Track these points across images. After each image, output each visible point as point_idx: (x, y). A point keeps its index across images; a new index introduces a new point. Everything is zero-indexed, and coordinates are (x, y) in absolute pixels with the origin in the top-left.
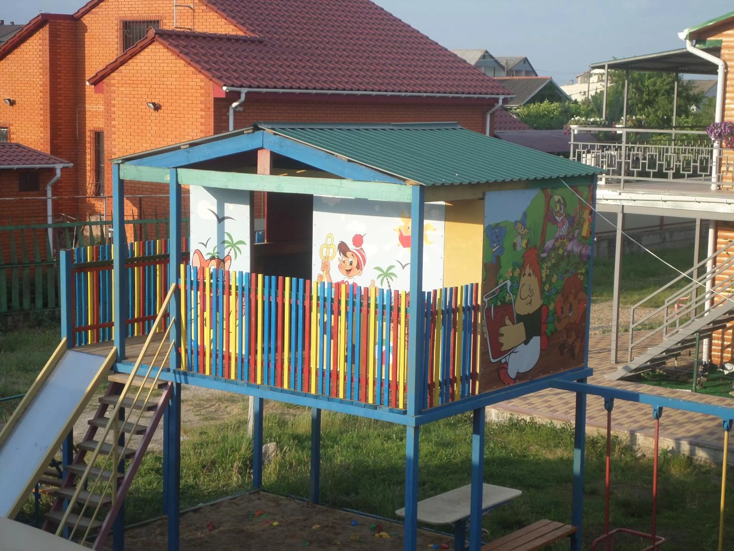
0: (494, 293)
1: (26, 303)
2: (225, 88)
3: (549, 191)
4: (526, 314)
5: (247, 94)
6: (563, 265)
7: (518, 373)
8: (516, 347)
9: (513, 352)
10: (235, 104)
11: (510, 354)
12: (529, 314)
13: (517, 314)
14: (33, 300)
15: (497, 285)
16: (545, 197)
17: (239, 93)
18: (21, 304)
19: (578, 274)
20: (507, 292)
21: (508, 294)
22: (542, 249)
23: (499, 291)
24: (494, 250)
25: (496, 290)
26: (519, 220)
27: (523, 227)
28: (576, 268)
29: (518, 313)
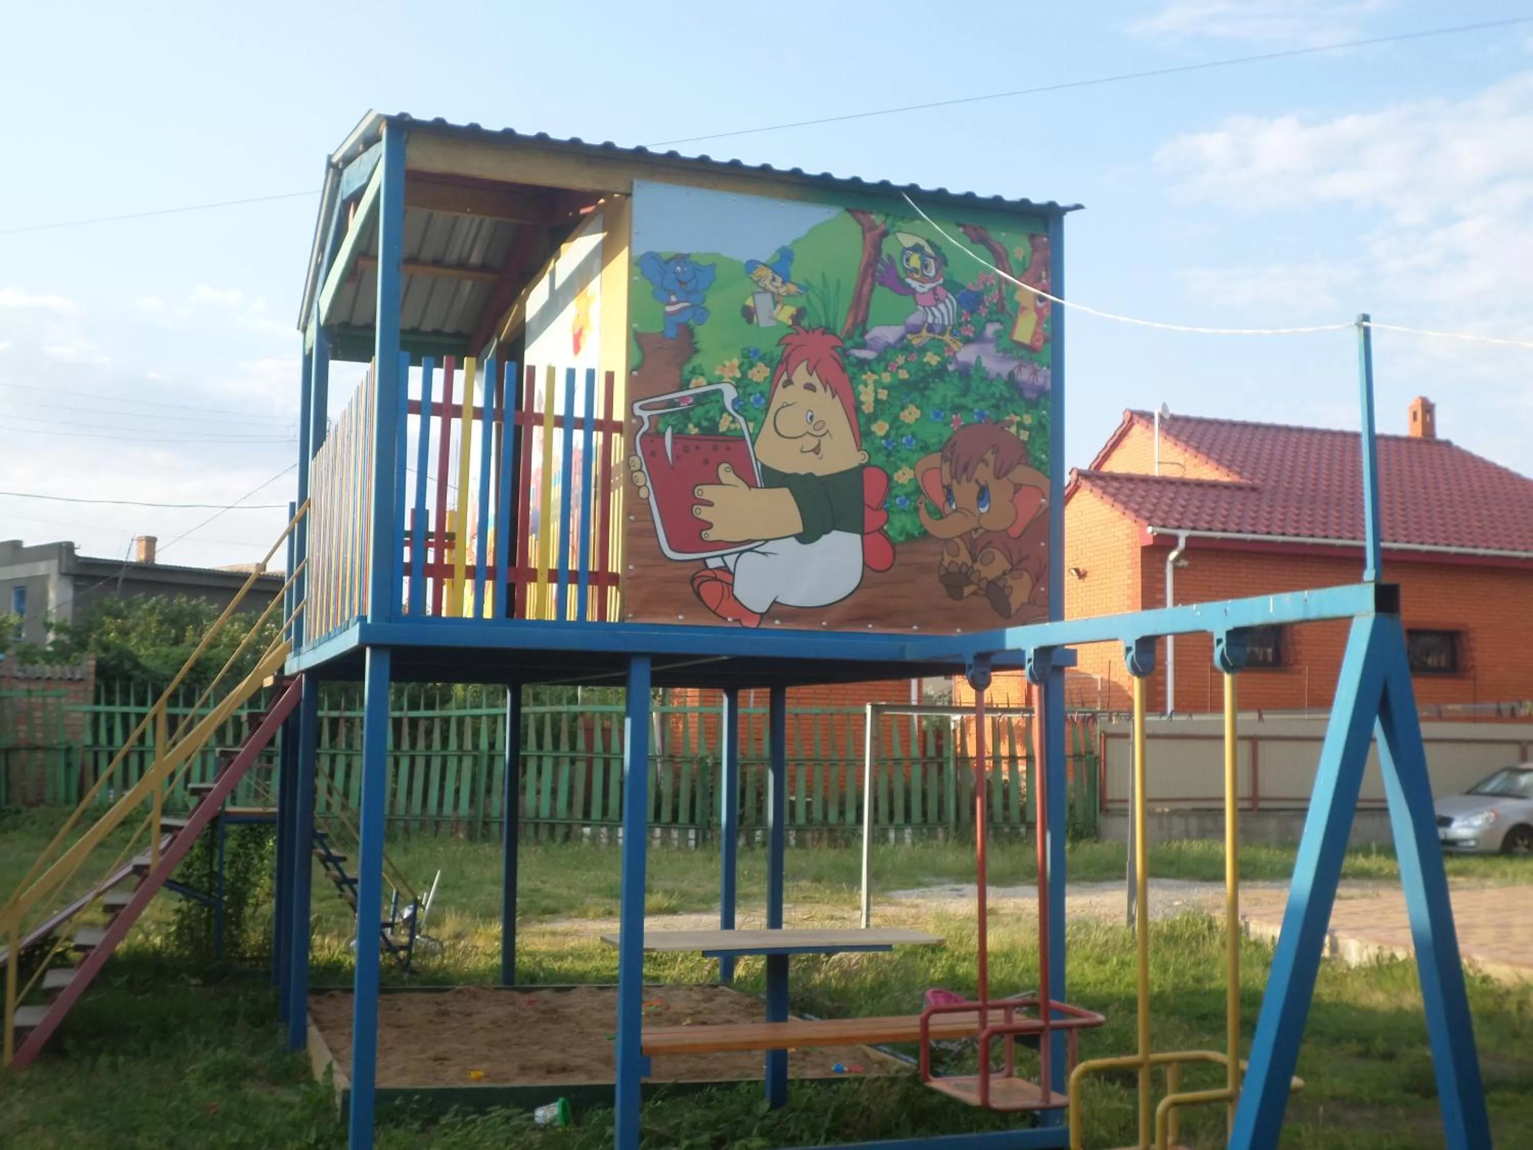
0: (672, 403)
1: (833, 817)
2: (1150, 529)
3: (877, 219)
4: (803, 473)
5: (1188, 539)
6: (944, 392)
7: (775, 602)
8: (767, 541)
9: (751, 550)
10: (1173, 555)
11: (741, 552)
12: (810, 475)
13: (763, 466)
14: (842, 813)
15: (684, 386)
16: (864, 232)
17: (1175, 538)
18: (825, 816)
19: (1011, 423)
20: (724, 410)
21: (725, 415)
22: (857, 339)
23: (691, 400)
24: (669, 309)
25: (683, 399)
26: (763, 260)
27: (779, 279)
28: (997, 407)
29: (768, 463)
